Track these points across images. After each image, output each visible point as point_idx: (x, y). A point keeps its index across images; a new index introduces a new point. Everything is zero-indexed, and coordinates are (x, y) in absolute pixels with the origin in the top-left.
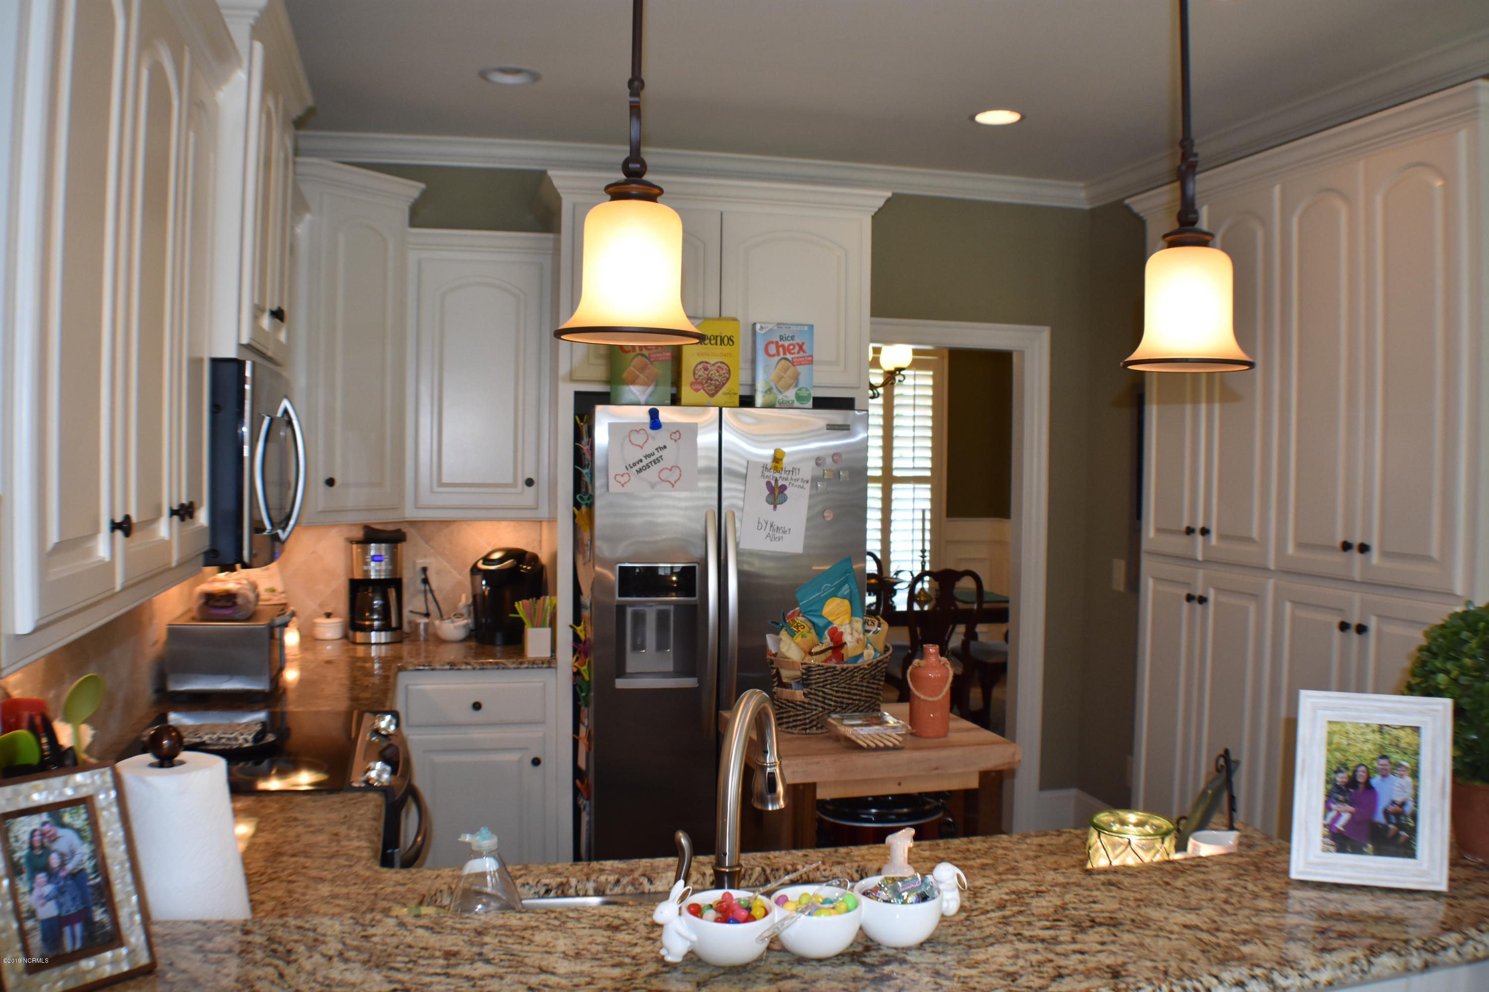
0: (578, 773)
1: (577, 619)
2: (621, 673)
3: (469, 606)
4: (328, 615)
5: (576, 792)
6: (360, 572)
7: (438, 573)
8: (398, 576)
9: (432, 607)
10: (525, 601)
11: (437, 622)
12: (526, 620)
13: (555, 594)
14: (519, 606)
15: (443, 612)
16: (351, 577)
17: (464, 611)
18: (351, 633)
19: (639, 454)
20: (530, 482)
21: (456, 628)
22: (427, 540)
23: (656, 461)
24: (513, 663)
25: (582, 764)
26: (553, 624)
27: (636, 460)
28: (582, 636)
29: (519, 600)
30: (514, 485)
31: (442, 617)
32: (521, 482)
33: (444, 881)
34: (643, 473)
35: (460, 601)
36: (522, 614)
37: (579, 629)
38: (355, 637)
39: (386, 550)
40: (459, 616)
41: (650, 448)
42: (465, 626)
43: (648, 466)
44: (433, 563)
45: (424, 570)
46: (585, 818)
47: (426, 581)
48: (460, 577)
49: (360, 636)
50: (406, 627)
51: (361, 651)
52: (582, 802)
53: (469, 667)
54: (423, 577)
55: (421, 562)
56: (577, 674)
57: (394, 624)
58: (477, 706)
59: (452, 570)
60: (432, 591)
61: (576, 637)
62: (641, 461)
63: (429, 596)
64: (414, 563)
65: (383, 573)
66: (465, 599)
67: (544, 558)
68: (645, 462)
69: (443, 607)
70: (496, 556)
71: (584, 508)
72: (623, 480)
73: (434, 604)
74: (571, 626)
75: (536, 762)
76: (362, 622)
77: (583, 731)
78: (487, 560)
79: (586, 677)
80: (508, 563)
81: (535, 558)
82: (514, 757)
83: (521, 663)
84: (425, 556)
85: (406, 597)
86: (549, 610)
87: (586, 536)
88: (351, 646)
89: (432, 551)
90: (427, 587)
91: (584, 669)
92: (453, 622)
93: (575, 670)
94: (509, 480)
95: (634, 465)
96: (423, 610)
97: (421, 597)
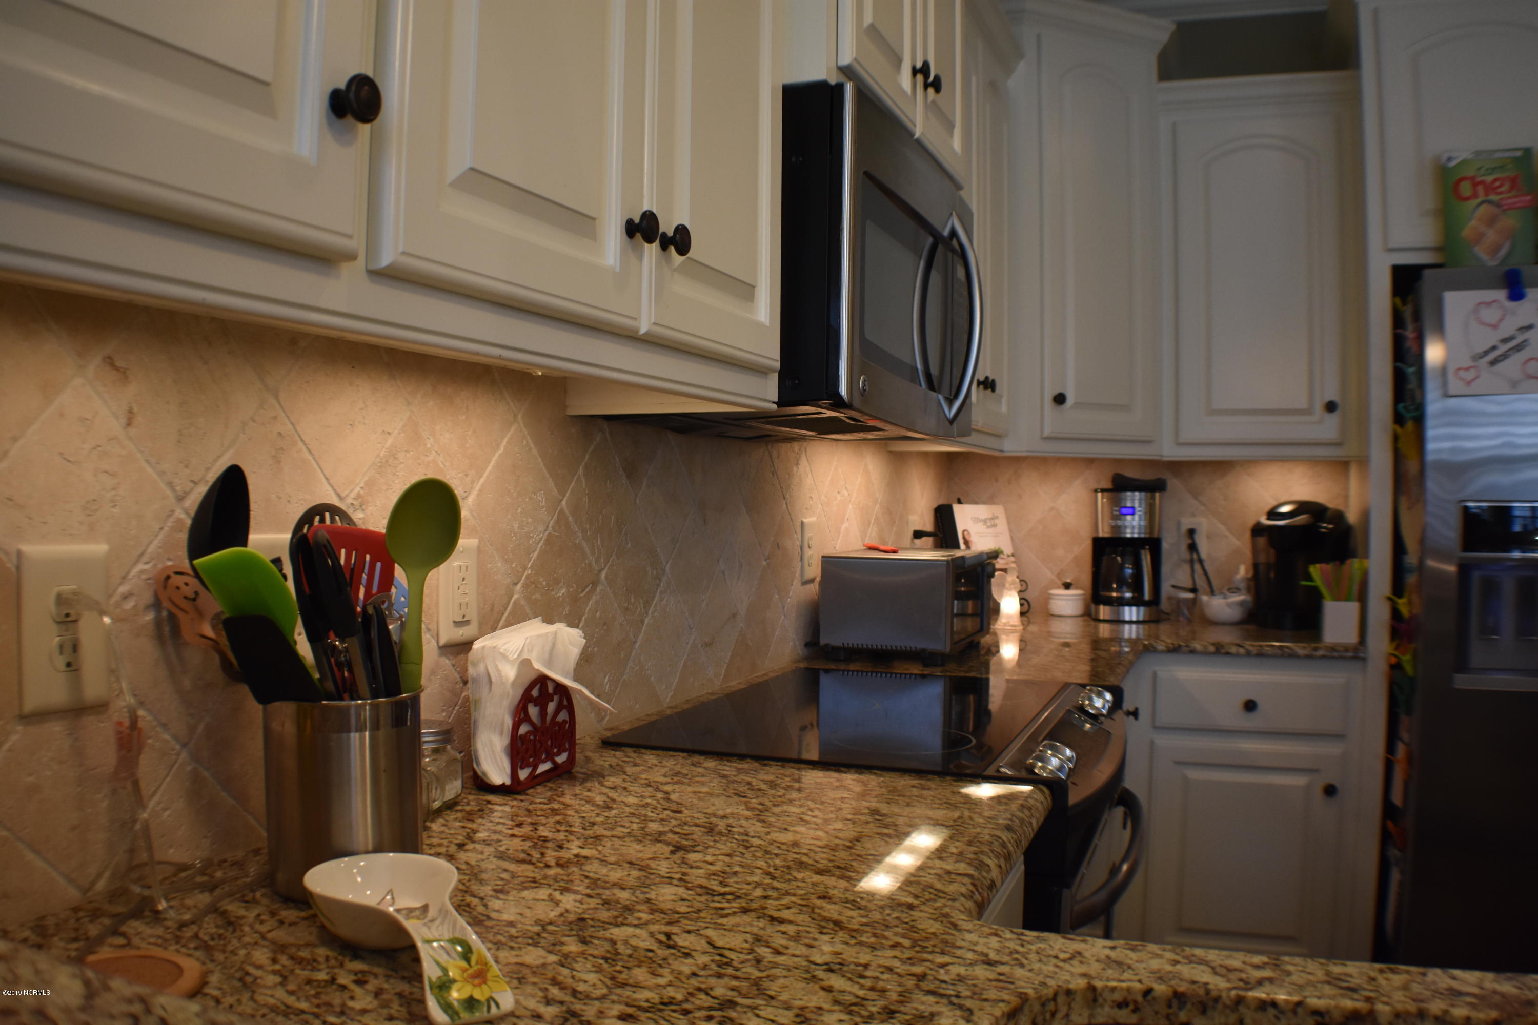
0: (1389, 810)
1: (1398, 587)
2: (1462, 666)
3: (1249, 580)
4: (1067, 586)
5: (1386, 837)
6: (1107, 529)
7: (1209, 537)
8: (1155, 535)
9: (1201, 582)
10: (1324, 566)
11: (1205, 598)
12: (1324, 591)
13: (1366, 555)
14: (1315, 570)
15: (1215, 588)
16: (1095, 535)
17: (1242, 586)
18: (1093, 607)
19: (1492, 338)
20: (1331, 407)
21: (1229, 605)
22: (1195, 495)
23: (1519, 348)
24: (1304, 648)
25: (1397, 798)
26: (1362, 597)
27: (1487, 346)
28: (1405, 611)
29: (1314, 562)
30: (1308, 412)
31: (1212, 593)
32: (1319, 407)
33: (1083, 969)
34: (1499, 367)
35: (1237, 572)
36: (1318, 581)
37: (1401, 602)
38: (1097, 612)
39: (1140, 500)
40: (1235, 590)
41: (1509, 327)
42: (1242, 604)
43: (1505, 356)
44: (1203, 524)
45: (1191, 532)
46: (1395, 876)
47: (1193, 547)
48: (1238, 543)
49: (1104, 612)
50: (1164, 605)
51: (1104, 630)
52: (1393, 853)
53: (1242, 651)
54: (1190, 541)
55: (1187, 523)
56: (1396, 667)
57: (1147, 596)
58: (1250, 706)
59: (1227, 533)
60: (1201, 561)
61: (1396, 614)
62: (1494, 348)
63: (1197, 567)
64: (1179, 524)
65: (1136, 531)
66: (1243, 571)
67: (1352, 517)
68: (1503, 349)
69: (1215, 583)
70: (1285, 509)
71: (1410, 425)
72: (1470, 375)
73: (1203, 577)
74: (1389, 599)
75: (1330, 790)
76: (1108, 594)
77: (1401, 750)
78: (1273, 514)
79: (1409, 669)
80: (1301, 519)
81: (1339, 517)
82: (1299, 781)
83: (1316, 649)
84: (1193, 515)
85: (1165, 569)
86: (1357, 577)
87: (1412, 466)
88: (1093, 623)
89: (1202, 508)
90: (1195, 556)
91: (1406, 658)
92: (1225, 597)
93: (1394, 660)
94: (1303, 404)
95: (1486, 353)
96: (1188, 584)
97: (1187, 568)
